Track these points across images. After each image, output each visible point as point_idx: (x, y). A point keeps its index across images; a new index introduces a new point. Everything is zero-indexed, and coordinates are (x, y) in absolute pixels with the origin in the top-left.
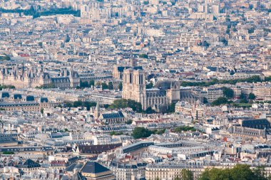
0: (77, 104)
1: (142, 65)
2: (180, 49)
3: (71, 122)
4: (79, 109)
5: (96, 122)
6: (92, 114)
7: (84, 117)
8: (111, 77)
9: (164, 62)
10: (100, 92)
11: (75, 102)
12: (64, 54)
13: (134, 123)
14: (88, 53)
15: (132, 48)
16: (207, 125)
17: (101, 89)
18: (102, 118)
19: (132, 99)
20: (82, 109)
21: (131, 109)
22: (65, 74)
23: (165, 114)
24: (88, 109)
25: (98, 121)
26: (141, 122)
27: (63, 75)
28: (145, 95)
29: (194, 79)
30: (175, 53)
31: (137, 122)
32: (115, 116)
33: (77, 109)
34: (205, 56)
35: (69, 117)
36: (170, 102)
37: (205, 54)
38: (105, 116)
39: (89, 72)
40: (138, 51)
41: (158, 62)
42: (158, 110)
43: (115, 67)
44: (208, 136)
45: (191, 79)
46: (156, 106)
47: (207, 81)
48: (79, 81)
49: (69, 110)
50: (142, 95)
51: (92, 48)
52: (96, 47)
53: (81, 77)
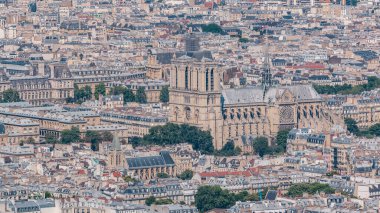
0: (70, 137)
1: (211, 49)
3: (58, 178)
4: (75, 148)
5: (112, 177)
6: (102, 157)
7: (86, 165)
8: (143, 75)
9: (258, 42)
10: (119, 109)
11: (65, 133)
12: (37, 27)
13: (196, 177)
14: (90, 23)
15: (185, 10)
16: (359, 179)
17: (121, 104)
18: (127, 167)
19: (192, 122)
20: (82, 148)
21: (189, 147)
22: (41, 70)
23: (265, 156)
24: (94, 148)
25: (117, 175)
26: (213, 175)
27: (35, 73)
29: (326, 78)
31: (203, 176)
32: (154, 161)
33: (69, 149)
35: (51, 165)
36: (276, 129)
38: (134, 164)
39: (93, 65)
40: (200, 17)
41: (245, 41)
42: (250, 149)
44: (361, 203)
45: (320, 77)
46: (244, 139)
47: (354, 84)
48: (70, 84)
49: (51, 149)
51: (99, 11)
52: (106, 10)
53: (76, 77)
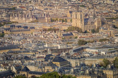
0: (49, 30)
1: (82, 10)
2: (101, 2)
3: (47, 39)
4: (51, 32)
5: (59, 38)
6: (57, 34)
7: (53, 36)
8: (66, 16)
9: (93, 9)
10: (61, 24)
11: (49, 29)
12: (42, 6)
13: (78, 38)
14: (54, 5)
15: (76, 2)
16: (115, 38)
17: (61, 22)
18: (62, 36)
19: (77, 26)
20: (52, 32)
21: (77, 31)
22: (43, 15)
23: (94, 33)
24: (55, 32)
25: (60, 38)
26: (82, 37)
27: (42, 16)
28: (84, 24)
29: (108, 16)
30: (98, 4)
31: (80, 38)
32: (69, 35)
33: (49, 32)
34: (114, 5)
35: (45, 36)
36: (97, 27)
37: (113, 4)
38: (64, 35)
39: (55, 14)
40: (80, 3)
41: (90, 8)
42: (90, 32)
43: (68, 11)
44: (116, 43)
45: (107, 16)
46: (89, 30)
47: (115, 17)
48: (50, 18)
49: (45, 32)
50: (82, 25)
51: (56, 3)
52: (58, 2)
53: (51, 17)
